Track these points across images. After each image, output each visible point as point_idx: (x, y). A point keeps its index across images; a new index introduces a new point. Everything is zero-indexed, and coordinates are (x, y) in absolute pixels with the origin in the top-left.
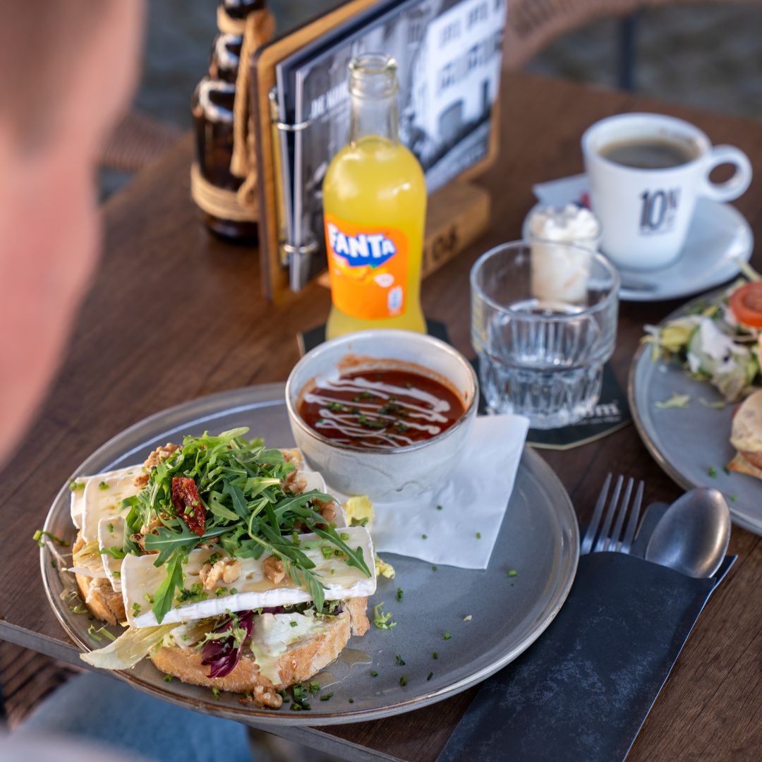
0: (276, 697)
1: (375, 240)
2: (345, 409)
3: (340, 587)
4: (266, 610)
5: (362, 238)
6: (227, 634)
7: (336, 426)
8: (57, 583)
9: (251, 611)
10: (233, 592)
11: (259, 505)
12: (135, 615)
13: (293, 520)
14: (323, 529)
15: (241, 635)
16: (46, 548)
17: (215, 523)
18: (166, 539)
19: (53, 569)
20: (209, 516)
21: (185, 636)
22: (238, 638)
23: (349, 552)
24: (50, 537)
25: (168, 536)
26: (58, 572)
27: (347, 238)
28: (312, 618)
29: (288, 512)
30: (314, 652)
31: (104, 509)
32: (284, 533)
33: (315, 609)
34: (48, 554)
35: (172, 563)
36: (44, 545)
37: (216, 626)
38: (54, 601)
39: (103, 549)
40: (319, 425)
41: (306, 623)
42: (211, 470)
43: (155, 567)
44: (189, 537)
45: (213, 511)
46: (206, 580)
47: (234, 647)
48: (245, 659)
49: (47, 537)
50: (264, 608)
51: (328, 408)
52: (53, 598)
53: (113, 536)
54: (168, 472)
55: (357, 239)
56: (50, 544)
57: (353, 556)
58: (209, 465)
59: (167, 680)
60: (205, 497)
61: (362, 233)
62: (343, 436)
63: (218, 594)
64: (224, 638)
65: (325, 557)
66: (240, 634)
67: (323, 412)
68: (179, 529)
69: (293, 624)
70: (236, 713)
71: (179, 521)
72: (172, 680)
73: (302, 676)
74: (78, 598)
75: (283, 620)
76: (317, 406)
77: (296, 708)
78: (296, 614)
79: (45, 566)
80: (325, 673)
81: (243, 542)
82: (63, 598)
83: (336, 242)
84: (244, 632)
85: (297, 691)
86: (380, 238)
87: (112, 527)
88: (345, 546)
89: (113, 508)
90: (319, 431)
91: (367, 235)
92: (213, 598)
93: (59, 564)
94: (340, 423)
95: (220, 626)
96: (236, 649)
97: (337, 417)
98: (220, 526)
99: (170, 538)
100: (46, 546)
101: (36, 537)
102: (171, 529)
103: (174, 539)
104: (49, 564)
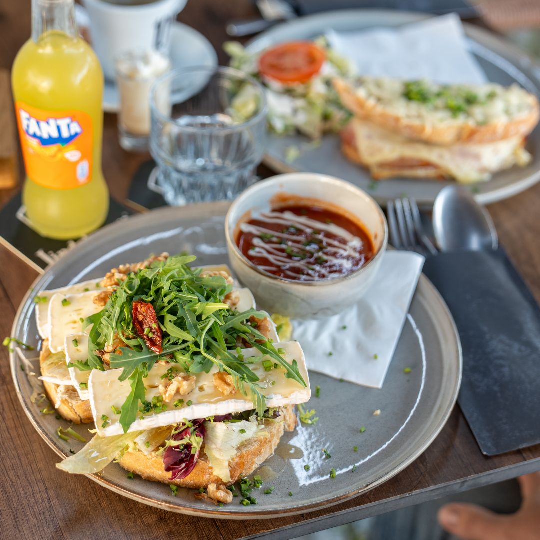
0: (227, 493)
1: (63, 123)
2: (275, 240)
3: (280, 397)
4: (218, 419)
5: (52, 122)
6: (185, 442)
7: (266, 255)
8: (27, 386)
9: (205, 419)
10: (189, 404)
11: (208, 324)
12: (104, 427)
13: (235, 336)
14: (262, 345)
15: (198, 443)
16: (16, 354)
17: (171, 343)
18: (129, 357)
19: (23, 373)
20: (165, 335)
21: (148, 443)
22: (195, 445)
23: (286, 365)
24: (19, 344)
25: (130, 355)
26: (27, 375)
27: (38, 123)
28: (256, 423)
29: (230, 328)
30: (258, 453)
31: (67, 324)
32: (229, 348)
33: (257, 414)
34: (18, 360)
35: (135, 378)
36: (13, 351)
37: (174, 432)
38: (26, 405)
39: (70, 363)
40: (252, 253)
41: (252, 428)
42: (165, 296)
43: (119, 381)
44: (148, 355)
45: (169, 332)
46: (165, 394)
47: (192, 453)
48: (202, 463)
49: (16, 344)
50: (215, 416)
51: (261, 238)
52: (25, 401)
53: (78, 350)
54: (128, 297)
55: (48, 123)
56: (19, 350)
57: (290, 369)
58: (164, 292)
59: (130, 478)
60: (161, 320)
61: (52, 118)
62: (271, 264)
63: (176, 406)
64: (183, 445)
65: (266, 370)
66: (196, 442)
67: (256, 241)
68: (139, 348)
69: (243, 431)
70: (196, 512)
71: (139, 341)
72: (134, 477)
73: (247, 472)
74: (47, 400)
75: (234, 428)
76: (251, 236)
77: (245, 503)
78: (244, 422)
79: (16, 371)
80: (265, 467)
81: (195, 357)
82: (34, 401)
83: (28, 126)
84: (200, 440)
85: (243, 486)
86: (68, 121)
87: (77, 342)
88: (283, 360)
89: (75, 322)
90: (251, 258)
91: (56, 119)
92: (172, 410)
93: (27, 368)
94: (269, 253)
95: (177, 432)
96: (194, 456)
97: (268, 247)
98: (176, 344)
99: (133, 357)
100: (15, 353)
101: (6, 343)
102: (133, 348)
103: (136, 357)
104: (19, 369)
